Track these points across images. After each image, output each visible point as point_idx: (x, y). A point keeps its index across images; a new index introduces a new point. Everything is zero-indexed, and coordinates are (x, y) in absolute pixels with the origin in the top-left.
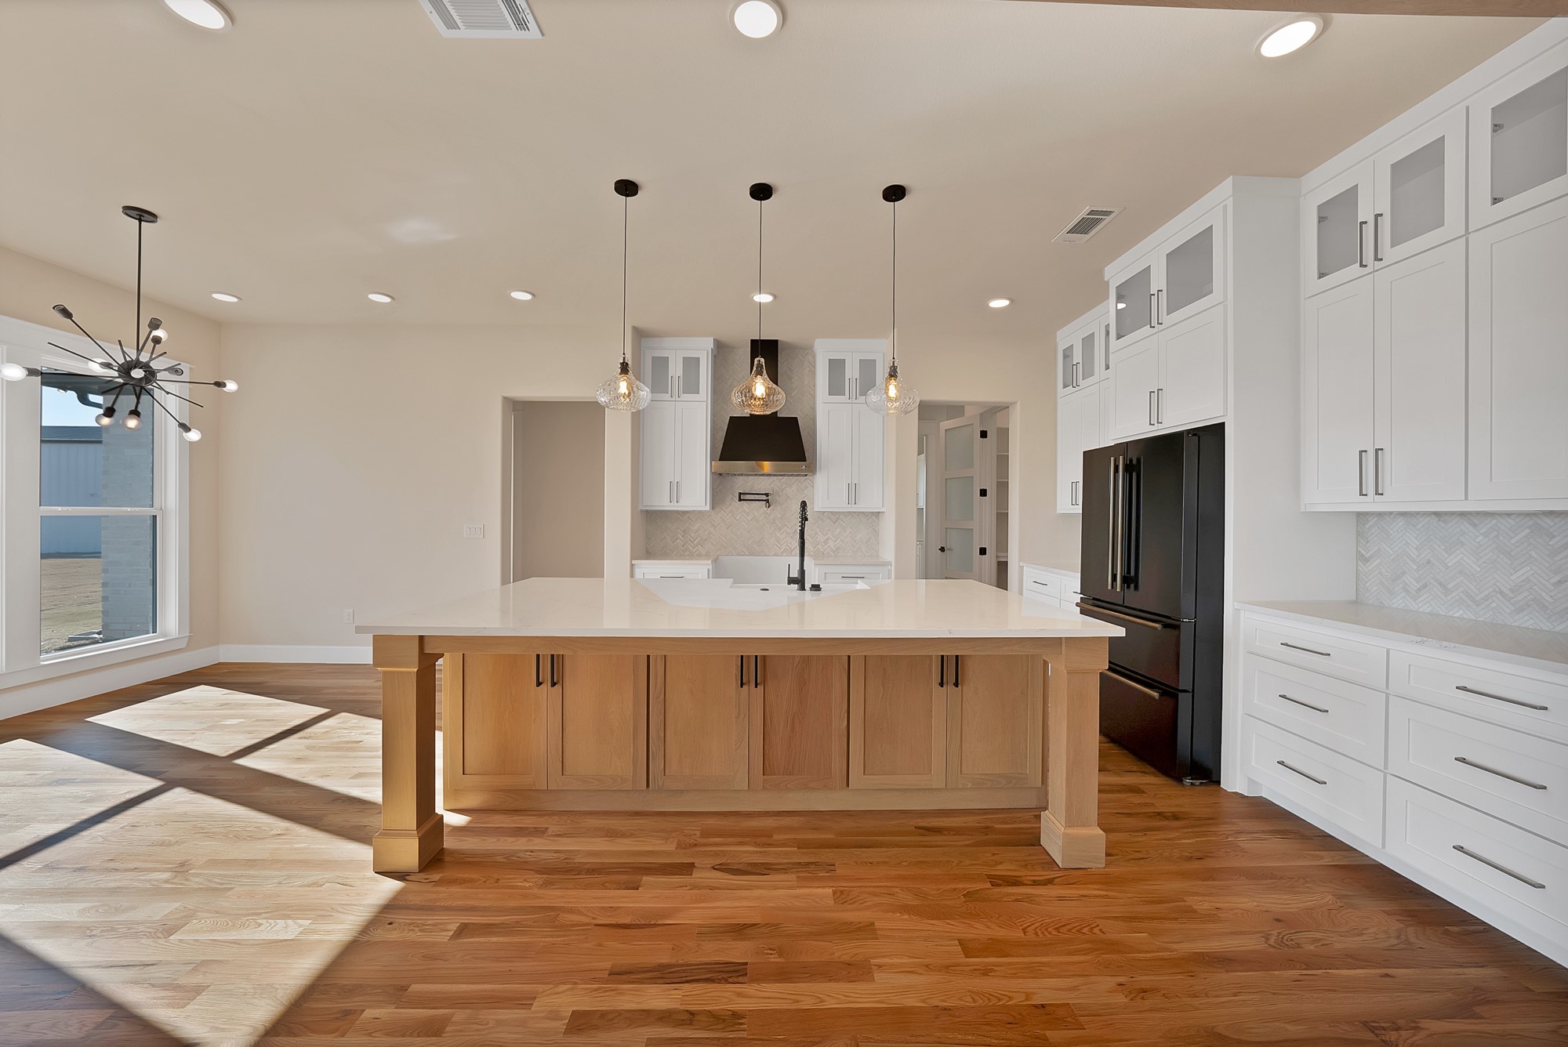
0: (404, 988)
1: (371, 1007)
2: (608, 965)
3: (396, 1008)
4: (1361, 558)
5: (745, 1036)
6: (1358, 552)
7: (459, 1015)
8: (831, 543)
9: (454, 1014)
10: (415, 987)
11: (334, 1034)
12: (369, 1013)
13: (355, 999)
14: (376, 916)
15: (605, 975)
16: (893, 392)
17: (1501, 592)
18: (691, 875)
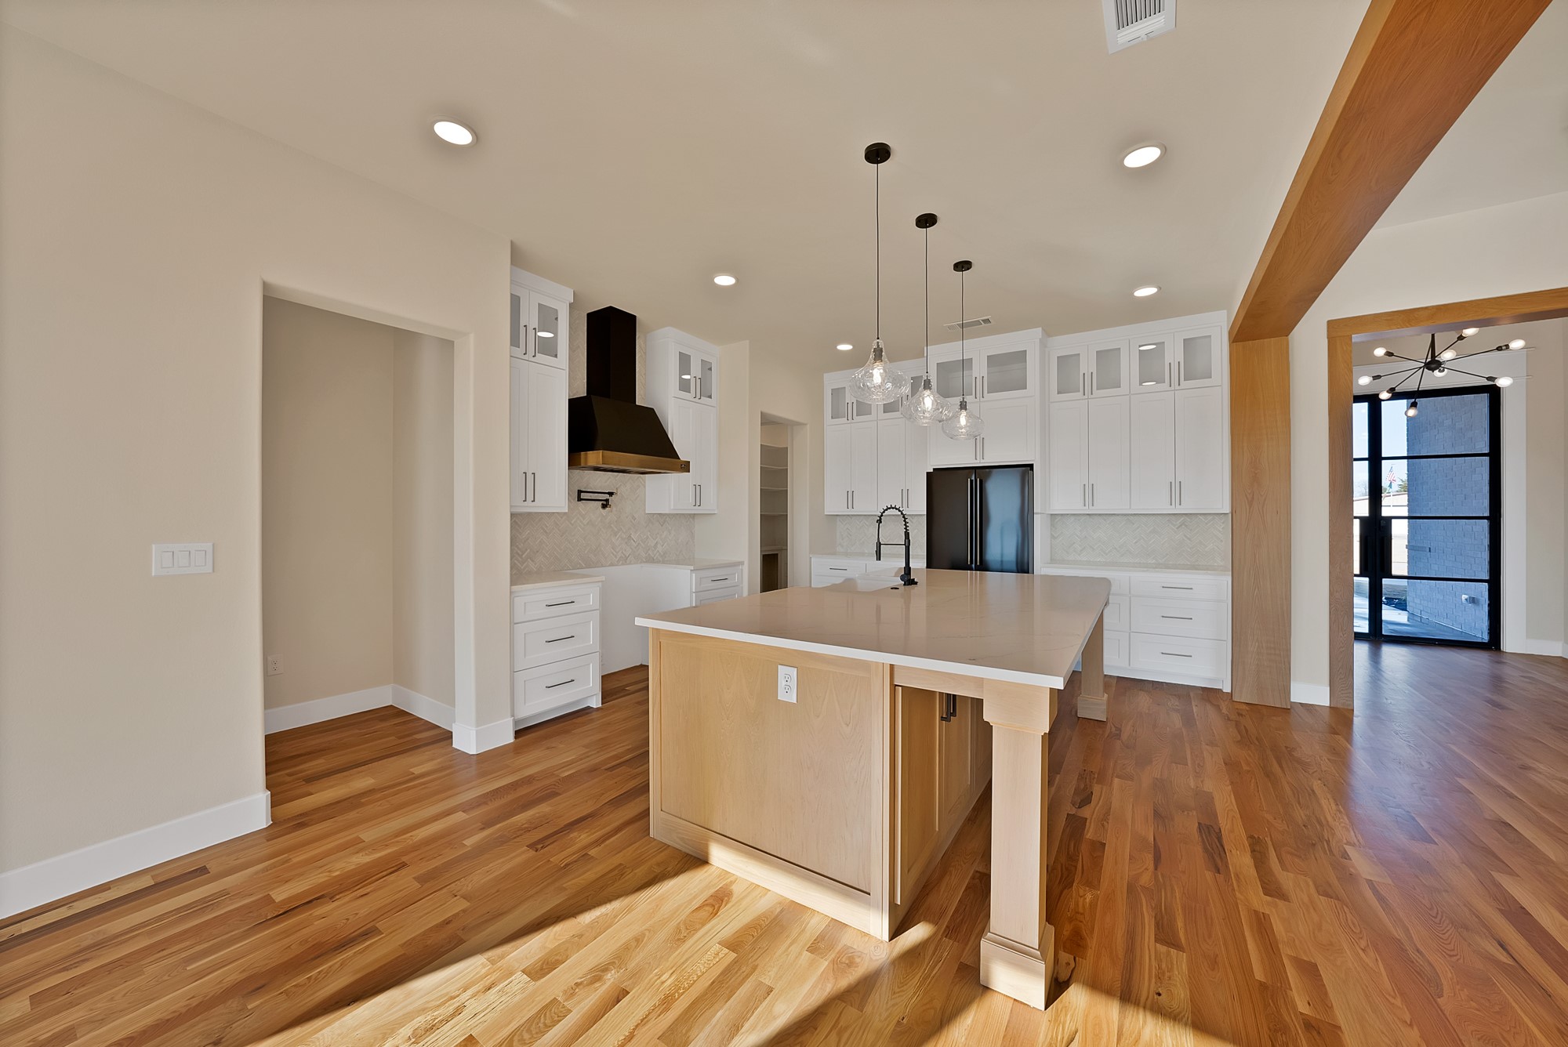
0: (1263, 986)
1: (1295, 1007)
2: (1209, 875)
3: (1292, 990)
4: (1053, 537)
5: (1269, 838)
6: (1051, 534)
7: (1286, 951)
8: (659, 548)
9: (1289, 957)
10: (1259, 975)
11: (1340, 1034)
12: (1303, 1008)
13: (1287, 1019)
14: (1144, 1008)
15: (1221, 878)
16: (963, 420)
17: (1115, 548)
18: (1086, 819)
